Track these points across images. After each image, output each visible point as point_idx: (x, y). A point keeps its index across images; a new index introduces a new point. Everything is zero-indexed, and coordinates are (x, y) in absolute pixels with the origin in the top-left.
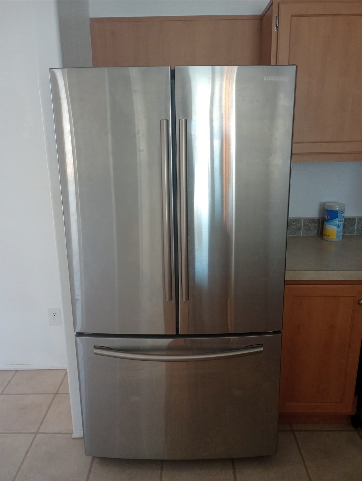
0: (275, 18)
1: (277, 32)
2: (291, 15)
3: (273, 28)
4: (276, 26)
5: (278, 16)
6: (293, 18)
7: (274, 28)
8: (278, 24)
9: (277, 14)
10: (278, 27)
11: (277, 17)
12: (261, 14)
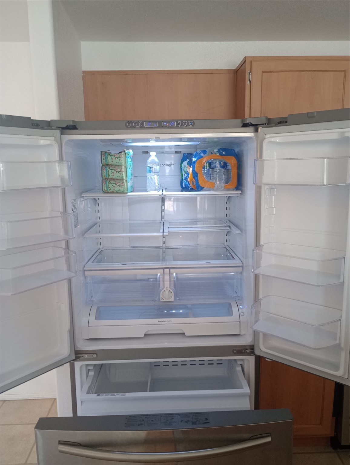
0: (248, 74)
1: (250, 86)
2: (262, 71)
3: (246, 82)
4: (249, 81)
5: (251, 72)
6: (264, 74)
7: (248, 83)
8: (251, 79)
9: (250, 70)
10: (251, 81)
11: (249, 73)
12: (235, 69)
